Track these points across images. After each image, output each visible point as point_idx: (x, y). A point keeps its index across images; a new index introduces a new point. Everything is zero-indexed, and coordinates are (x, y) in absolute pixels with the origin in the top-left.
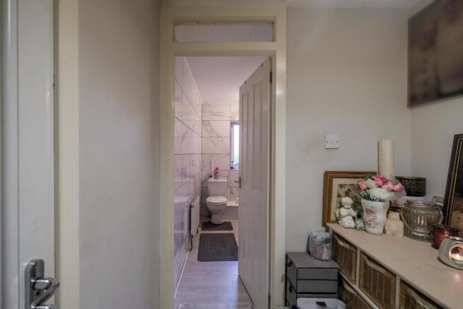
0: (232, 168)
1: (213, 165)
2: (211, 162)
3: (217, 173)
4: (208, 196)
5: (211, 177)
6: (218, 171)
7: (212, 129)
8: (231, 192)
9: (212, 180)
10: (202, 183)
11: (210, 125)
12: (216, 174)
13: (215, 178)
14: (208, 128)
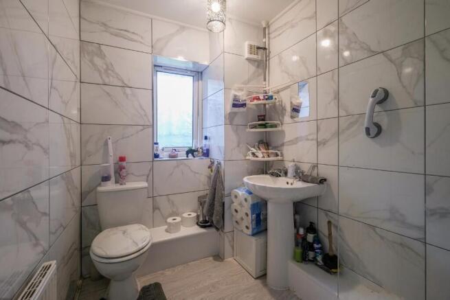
0: (156, 156)
1: (111, 153)
2: (106, 144)
3: (122, 168)
4: (98, 228)
5: (106, 179)
6: (124, 164)
7: (109, 68)
8: (155, 208)
9: (110, 186)
10: (82, 196)
11: (102, 55)
12: (120, 170)
13: (117, 182)
14: (98, 61)
